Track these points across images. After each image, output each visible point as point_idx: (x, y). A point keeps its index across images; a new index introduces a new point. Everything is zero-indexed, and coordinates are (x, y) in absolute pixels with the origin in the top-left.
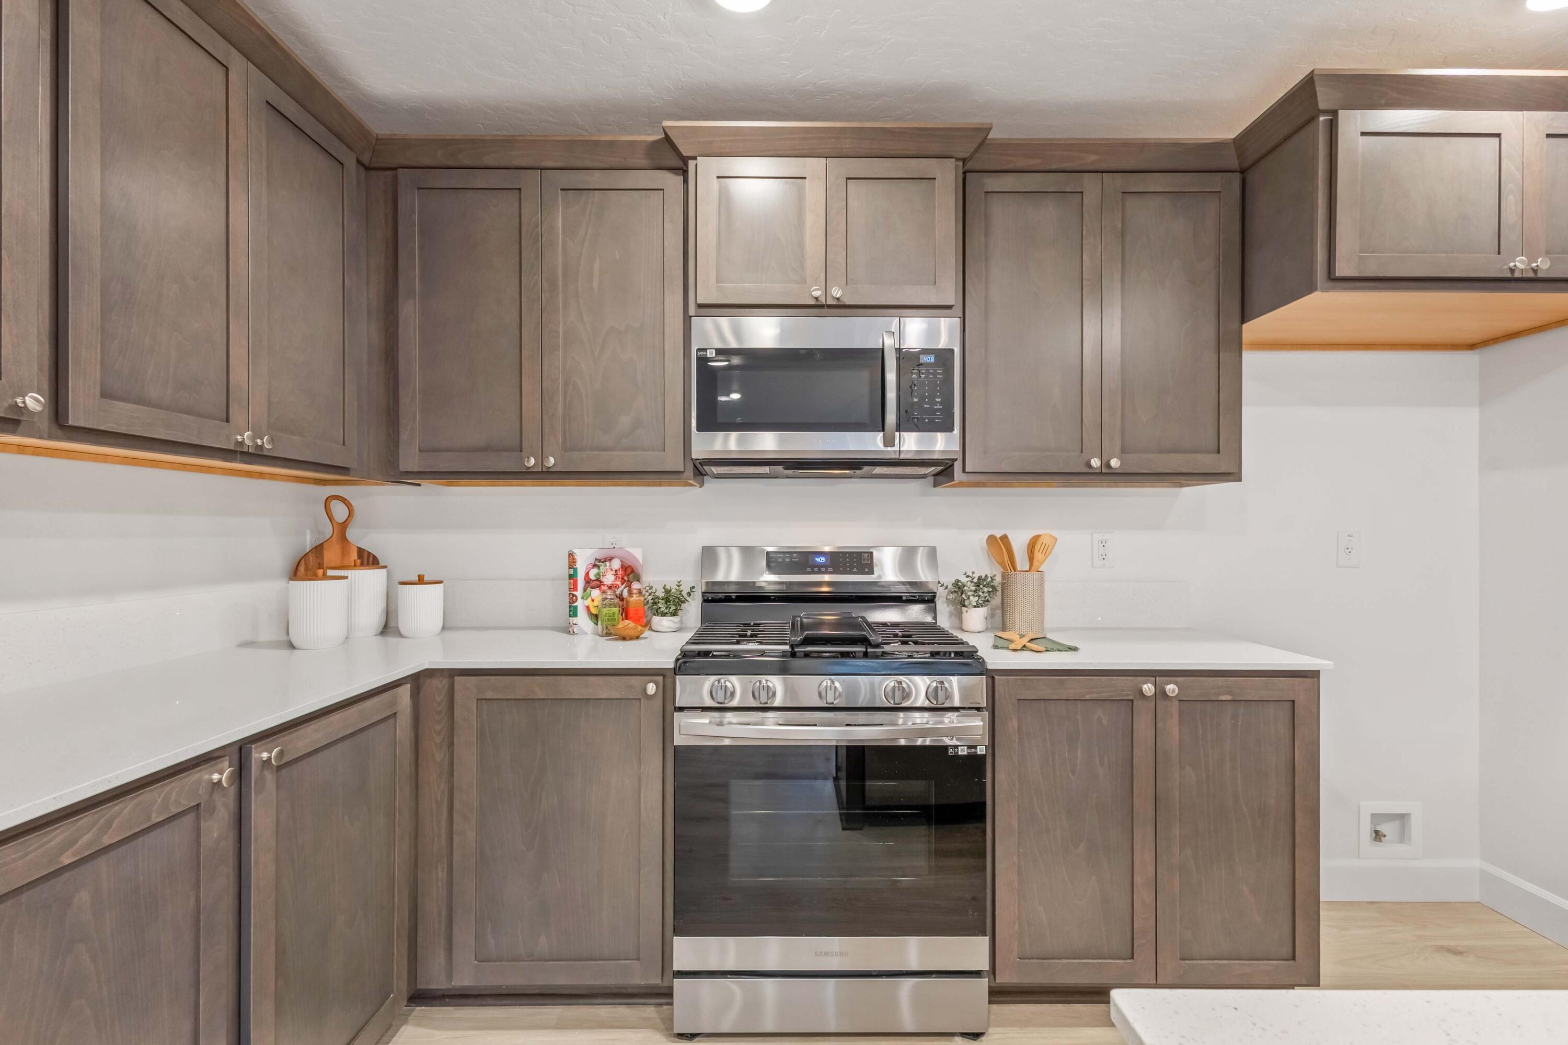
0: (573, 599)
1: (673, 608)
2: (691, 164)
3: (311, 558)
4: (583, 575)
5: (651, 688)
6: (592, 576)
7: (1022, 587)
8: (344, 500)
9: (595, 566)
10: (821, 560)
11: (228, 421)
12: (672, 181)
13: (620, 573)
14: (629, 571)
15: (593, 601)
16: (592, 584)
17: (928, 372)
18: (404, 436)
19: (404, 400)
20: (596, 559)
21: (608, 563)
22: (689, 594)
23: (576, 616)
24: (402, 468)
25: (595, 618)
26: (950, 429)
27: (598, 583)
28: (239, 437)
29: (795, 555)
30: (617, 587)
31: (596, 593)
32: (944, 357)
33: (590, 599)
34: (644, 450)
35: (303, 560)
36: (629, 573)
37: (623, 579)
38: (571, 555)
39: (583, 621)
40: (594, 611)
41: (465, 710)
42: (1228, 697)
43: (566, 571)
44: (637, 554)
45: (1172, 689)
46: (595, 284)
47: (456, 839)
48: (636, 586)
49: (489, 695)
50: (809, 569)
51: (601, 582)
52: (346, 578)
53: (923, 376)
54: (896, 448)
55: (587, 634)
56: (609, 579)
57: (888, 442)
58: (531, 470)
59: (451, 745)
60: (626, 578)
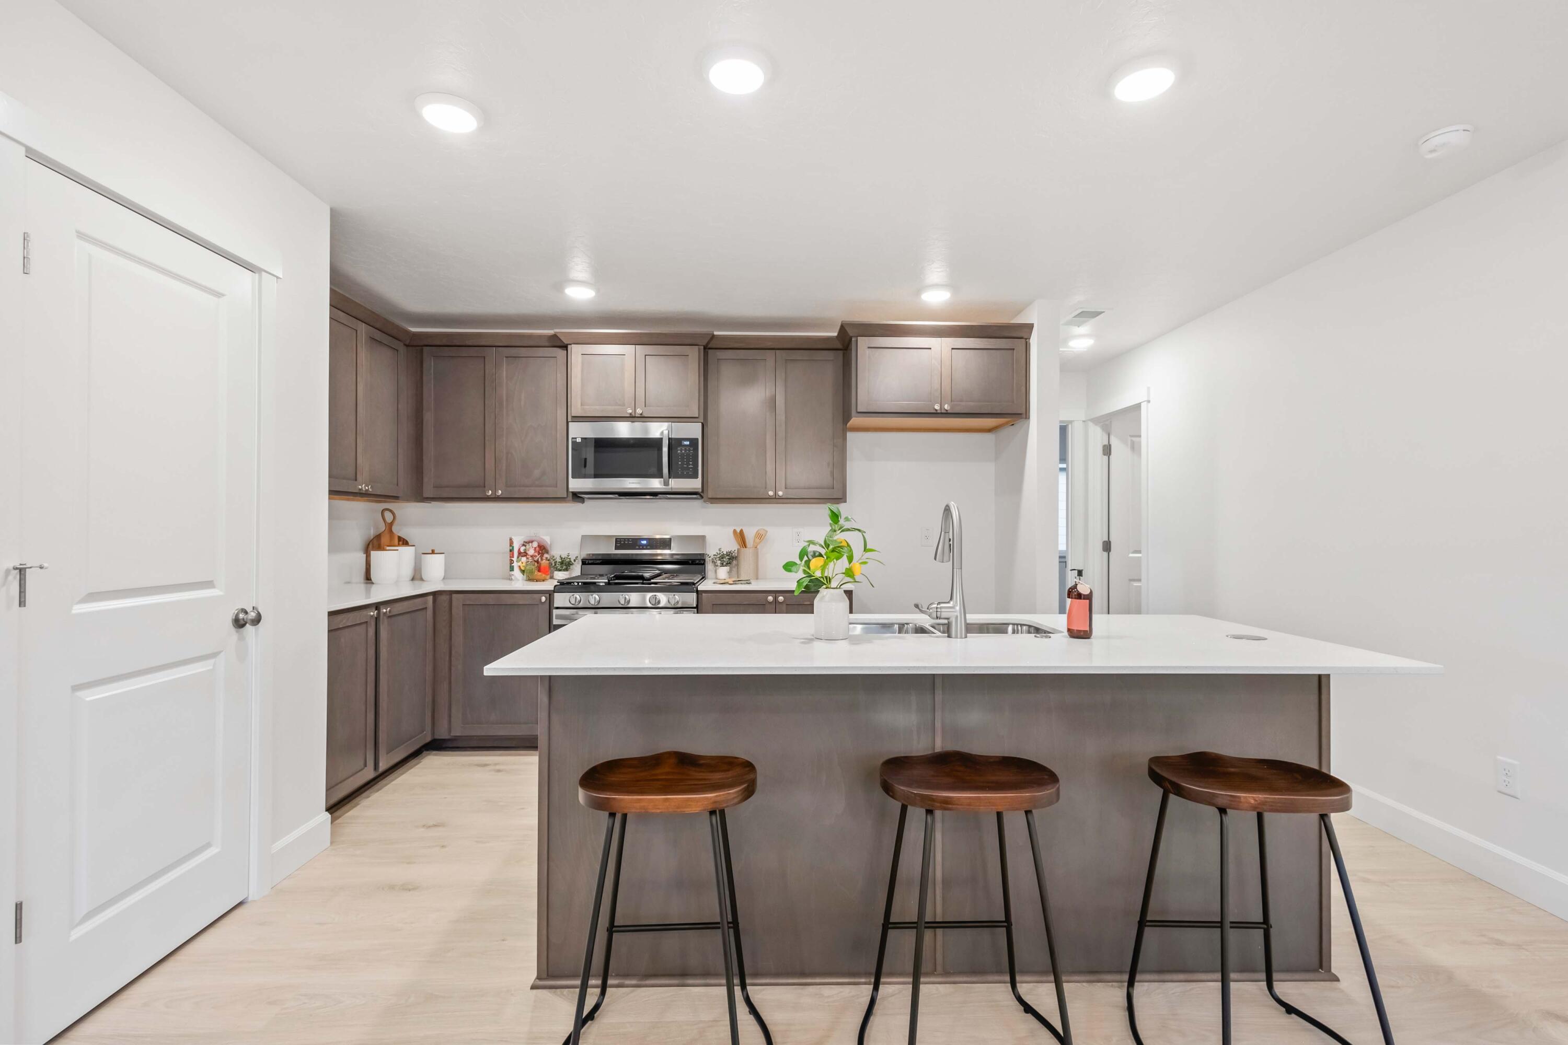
0: (512, 562)
1: (564, 567)
2: (569, 346)
3: (375, 541)
4: (517, 550)
5: (543, 599)
6: (522, 550)
7: (747, 557)
8: (391, 511)
9: (523, 545)
10: (644, 542)
11: (356, 480)
12: (561, 353)
13: (537, 549)
14: (542, 548)
15: (522, 563)
16: (522, 555)
17: (685, 450)
18: (425, 480)
19: (426, 461)
20: (524, 542)
21: (530, 544)
22: (575, 561)
23: (513, 571)
24: (424, 496)
25: (523, 572)
26: (697, 477)
27: (525, 554)
28: (360, 487)
29: (630, 540)
30: (536, 556)
31: (524, 559)
32: (694, 442)
33: (521, 562)
34: (547, 486)
35: (371, 543)
36: (542, 549)
37: (539, 552)
38: (511, 540)
39: (517, 573)
40: (523, 569)
41: (458, 610)
42: (808, 603)
43: (508, 548)
44: (547, 539)
45: (781, 598)
46: (522, 403)
47: (453, 668)
48: (546, 555)
49: (468, 603)
50: (637, 547)
51: (527, 554)
52: (398, 550)
53: (683, 451)
54: (670, 487)
55: (519, 580)
56: (531, 552)
57: (666, 484)
58: (490, 497)
59: (451, 626)
60: (540, 552)
